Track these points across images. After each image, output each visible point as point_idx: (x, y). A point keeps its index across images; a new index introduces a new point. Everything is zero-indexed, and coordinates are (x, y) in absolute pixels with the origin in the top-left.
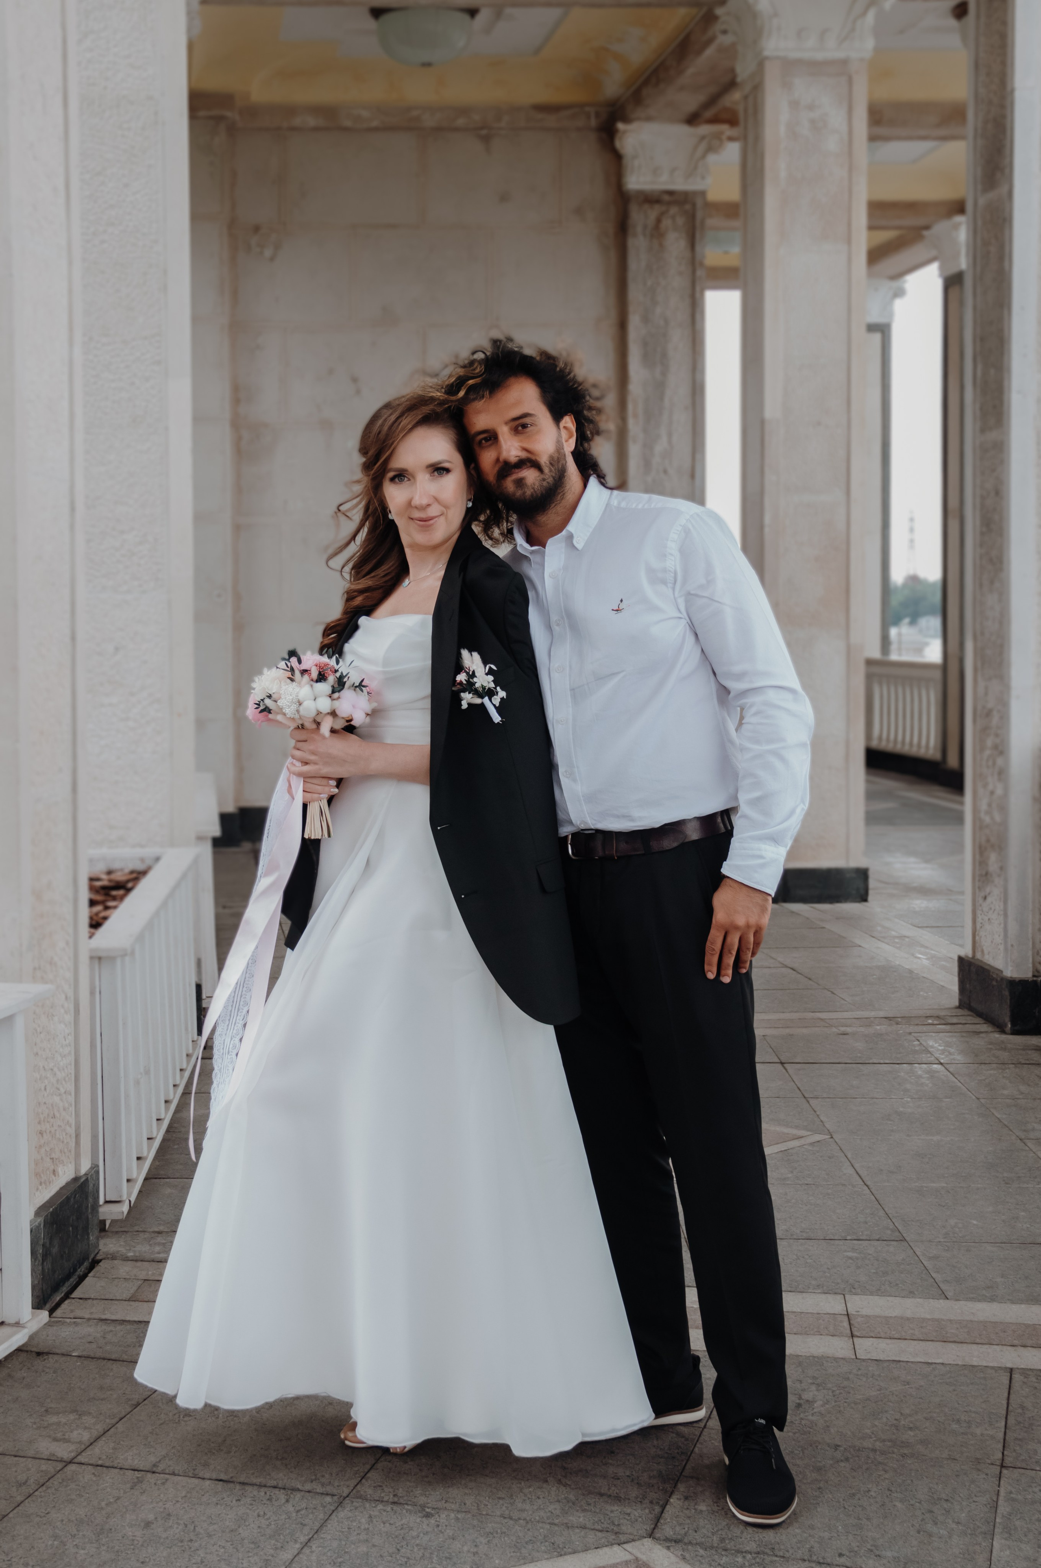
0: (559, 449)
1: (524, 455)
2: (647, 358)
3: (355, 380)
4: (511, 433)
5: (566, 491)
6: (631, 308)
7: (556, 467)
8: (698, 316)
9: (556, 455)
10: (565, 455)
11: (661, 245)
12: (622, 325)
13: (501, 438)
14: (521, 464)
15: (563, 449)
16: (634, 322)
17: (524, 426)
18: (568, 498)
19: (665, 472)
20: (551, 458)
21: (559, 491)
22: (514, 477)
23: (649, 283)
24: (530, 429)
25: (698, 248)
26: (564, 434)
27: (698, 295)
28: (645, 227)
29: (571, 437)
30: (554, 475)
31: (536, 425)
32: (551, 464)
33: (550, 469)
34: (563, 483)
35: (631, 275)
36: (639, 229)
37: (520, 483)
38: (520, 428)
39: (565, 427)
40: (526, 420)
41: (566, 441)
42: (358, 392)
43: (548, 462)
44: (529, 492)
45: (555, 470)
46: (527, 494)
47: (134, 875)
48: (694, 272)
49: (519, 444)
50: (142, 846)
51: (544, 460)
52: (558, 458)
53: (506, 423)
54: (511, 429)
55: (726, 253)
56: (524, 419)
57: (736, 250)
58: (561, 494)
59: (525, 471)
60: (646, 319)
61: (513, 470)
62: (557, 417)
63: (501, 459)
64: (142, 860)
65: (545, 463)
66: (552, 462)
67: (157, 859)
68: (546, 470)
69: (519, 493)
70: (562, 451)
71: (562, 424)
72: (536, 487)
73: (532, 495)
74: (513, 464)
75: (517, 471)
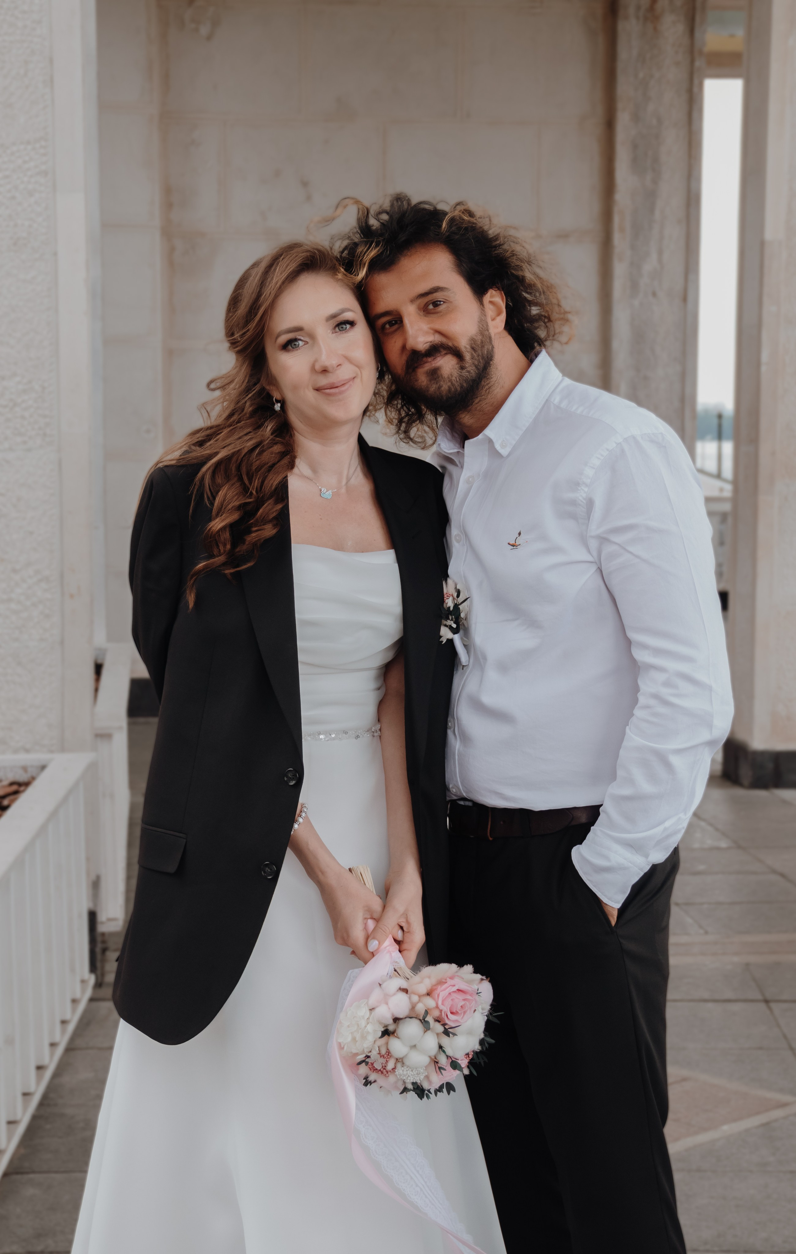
0: (484, 330)
1: (437, 339)
2: (637, 164)
3: (305, 184)
4: (419, 314)
5: (492, 383)
6: (620, 105)
7: (480, 352)
8: (695, 115)
9: (479, 338)
10: (490, 338)
11: (655, 29)
12: (610, 124)
13: (406, 321)
14: (434, 350)
15: (488, 331)
16: (623, 119)
17: (436, 304)
18: (495, 392)
19: (654, 294)
20: (473, 341)
21: (483, 383)
22: (427, 367)
23: (641, 75)
24: (442, 307)
25: (697, 34)
26: (490, 311)
27: (695, 89)
28: (638, 8)
29: (499, 314)
30: (476, 363)
31: (451, 302)
32: (473, 348)
33: (472, 354)
34: (488, 374)
35: (620, 65)
36: (631, 10)
37: (434, 374)
38: (431, 307)
39: (491, 302)
40: (438, 296)
41: (493, 320)
42: (309, 198)
43: (468, 347)
44: (445, 387)
45: (478, 356)
46: (442, 389)
47: (14, 788)
48: (692, 62)
49: (429, 326)
50: (27, 751)
51: (463, 344)
52: (482, 342)
53: (412, 301)
54: (419, 309)
55: (732, 36)
56: (435, 295)
57: (740, 33)
58: (487, 387)
59: (439, 359)
60: (636, 118)
61: (425, 359)
62: (479, 290)
63: (408, 346)
64: (25, 769)
65: (465, 347)
66: (474, 346)
67: (43, 768)
68: (468, 356)
69: (433, 388)
70: (486, 333)
71: (487, 298)
72: (454, 378)
73: (450, 390)
74: (423, 352)
75: (430, 359)
